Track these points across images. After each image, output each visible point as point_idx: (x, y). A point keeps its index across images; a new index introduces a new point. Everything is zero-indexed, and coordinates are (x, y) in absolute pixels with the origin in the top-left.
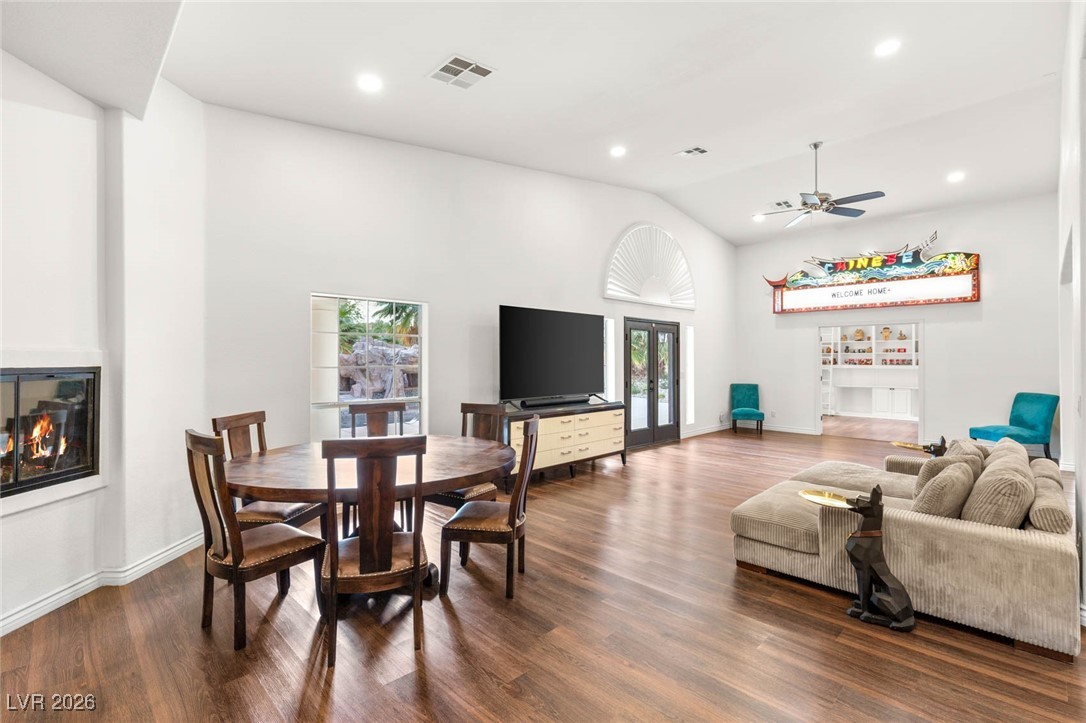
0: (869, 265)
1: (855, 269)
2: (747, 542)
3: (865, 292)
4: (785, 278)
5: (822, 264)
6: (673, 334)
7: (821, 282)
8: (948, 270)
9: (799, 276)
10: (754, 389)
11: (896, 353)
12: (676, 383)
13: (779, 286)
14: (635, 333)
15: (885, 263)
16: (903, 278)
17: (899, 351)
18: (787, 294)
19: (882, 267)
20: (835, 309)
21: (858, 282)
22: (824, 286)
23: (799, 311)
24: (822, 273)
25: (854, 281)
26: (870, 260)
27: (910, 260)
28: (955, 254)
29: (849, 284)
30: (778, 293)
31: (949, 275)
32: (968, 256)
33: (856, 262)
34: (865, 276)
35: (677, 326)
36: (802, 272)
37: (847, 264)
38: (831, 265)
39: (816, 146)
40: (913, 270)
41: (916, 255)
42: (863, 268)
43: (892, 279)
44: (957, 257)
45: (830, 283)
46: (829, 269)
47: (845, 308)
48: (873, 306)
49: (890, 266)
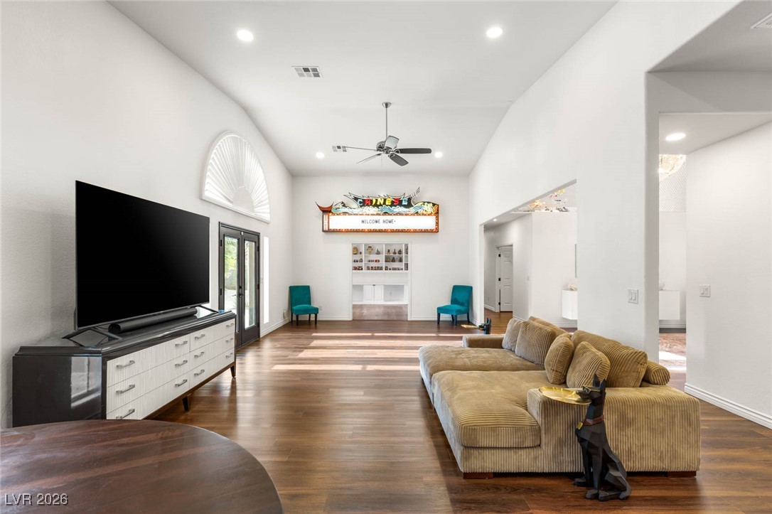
0: (384, 203)
1: (376, 205)
2: (476, 452)
3: (381, 221)
4: (331, 206)
5: (356, 199)
6: (255, 243)
7: (355, 211)
8: (425, 213)
9: (341, 206)
10: (306, 289)
11: (374, 262)
12: (258, 287)
13: (327, 211)
14: (227, 239)
15: (393, 204)
16: (403, 215)
17: (376, 261)
18: (332, 217)
19: (391, 206)
20: (363, 231)
21: (378, 214)
22: (357, 215)
23: (339, 231)
24: (355, 205)
25: (375, 213)
26: (385, 200)
27: (406, 203)
28: (428, 203)
29: (372, 215)
30: (326, 217)
31: (425, 215)
32: (434, 205)
33: (377, 200)
34: (382, 211)
35: (258, 235)
36: (343, 203)
37: (371, 201)
38: (361, 200)
39: (387, 105)
40: (407, 209)
41: (409, 200)
42: (381, 205)
43: (397, 214)
44: (429, 205)
45: (360, 213)
46: (360, 202)
47: (370, 231)
48: (385, 231)
49: (395, 206)
